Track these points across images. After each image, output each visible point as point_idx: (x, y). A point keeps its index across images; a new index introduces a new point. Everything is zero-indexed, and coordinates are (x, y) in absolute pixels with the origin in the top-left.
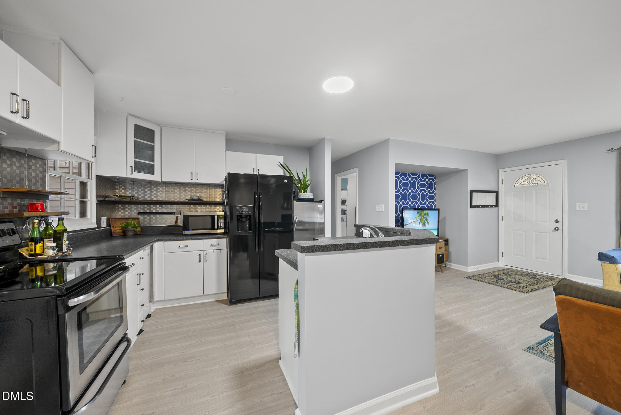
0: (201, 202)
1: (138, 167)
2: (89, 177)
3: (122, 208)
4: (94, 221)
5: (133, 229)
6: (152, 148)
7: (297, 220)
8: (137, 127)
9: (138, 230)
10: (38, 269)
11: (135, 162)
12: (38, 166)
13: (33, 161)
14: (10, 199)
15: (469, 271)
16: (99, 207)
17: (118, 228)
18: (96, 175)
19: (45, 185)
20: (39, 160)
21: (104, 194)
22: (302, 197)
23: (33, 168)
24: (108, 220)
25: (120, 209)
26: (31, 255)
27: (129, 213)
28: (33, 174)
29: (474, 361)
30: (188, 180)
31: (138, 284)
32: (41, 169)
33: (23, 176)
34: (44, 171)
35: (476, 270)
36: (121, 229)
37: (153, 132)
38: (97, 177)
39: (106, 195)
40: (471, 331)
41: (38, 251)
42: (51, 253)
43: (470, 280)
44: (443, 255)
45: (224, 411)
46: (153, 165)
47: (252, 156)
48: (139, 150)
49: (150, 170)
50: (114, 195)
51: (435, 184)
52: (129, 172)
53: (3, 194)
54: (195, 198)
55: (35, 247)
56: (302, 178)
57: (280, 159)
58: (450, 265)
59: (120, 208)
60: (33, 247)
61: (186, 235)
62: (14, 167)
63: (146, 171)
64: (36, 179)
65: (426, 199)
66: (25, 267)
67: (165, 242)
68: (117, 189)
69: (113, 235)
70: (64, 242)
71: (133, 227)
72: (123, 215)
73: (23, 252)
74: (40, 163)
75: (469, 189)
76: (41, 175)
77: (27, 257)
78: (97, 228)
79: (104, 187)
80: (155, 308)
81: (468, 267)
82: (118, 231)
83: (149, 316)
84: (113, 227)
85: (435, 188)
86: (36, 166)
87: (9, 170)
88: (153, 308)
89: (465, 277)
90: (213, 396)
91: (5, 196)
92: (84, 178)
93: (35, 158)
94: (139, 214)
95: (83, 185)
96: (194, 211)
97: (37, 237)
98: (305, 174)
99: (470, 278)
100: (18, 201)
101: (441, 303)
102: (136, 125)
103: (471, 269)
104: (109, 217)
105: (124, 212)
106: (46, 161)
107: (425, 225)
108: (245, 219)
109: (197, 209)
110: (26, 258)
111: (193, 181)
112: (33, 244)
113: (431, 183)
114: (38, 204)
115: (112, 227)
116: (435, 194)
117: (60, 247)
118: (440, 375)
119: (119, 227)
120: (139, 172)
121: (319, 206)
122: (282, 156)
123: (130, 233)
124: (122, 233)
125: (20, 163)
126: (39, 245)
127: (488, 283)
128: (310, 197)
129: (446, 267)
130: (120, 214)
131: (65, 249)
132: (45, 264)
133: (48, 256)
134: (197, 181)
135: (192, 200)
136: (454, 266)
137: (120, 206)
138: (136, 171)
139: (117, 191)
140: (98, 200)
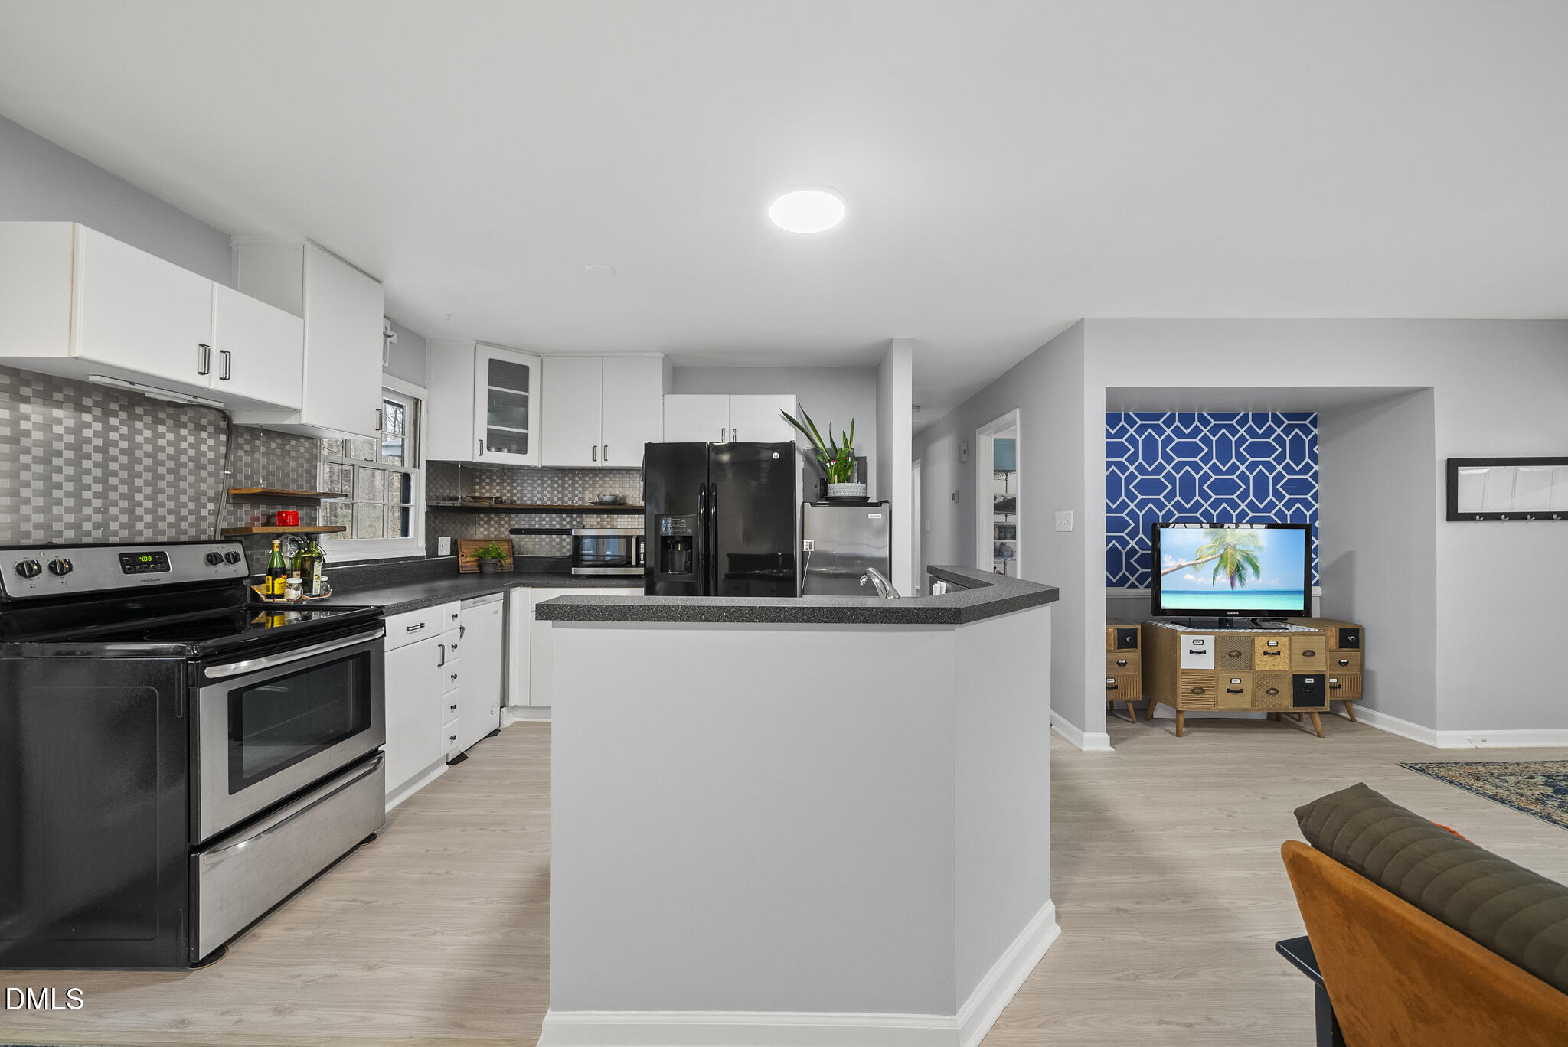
0: (621, 507)
1: (496, 441)
2: (416, 465)
3: (486, 519)
4: (421, 543)
5: (494, 561)
6: (524, 402)
7: (813, 550)
8: (494, 364)
9: (508, 562)
10: (276, 618)
11: (490, 433)
12: (302, 450)
13: (293, 443)
14: (248, 505)
15: (1441, 745)
16: (433, 518)
17: (472, 559)
18: (427, 461)
19: (316, 482)
20: (303, 440)
21: (445, 495)
22: (841, 492)
23: (293, 454)
24: (454, 543)
25: (482, 523)
26: (268, 597)
27: (495, 530)
28: (292, 464)
29: (1166, 1023)
30: (588, 463)
31: (439, 665)
32: (307, 455)
33: (271, 468)
34: (313, 459)
35: (1479, 746)
36: (477, 561)
37: (525, 370)
38: (428, 462)
39: (452, 495)
40: (1250, 934)
41: (277, 592)
42: (293, 595)
43: (1423, 778)
44: (1320, 678)
45: (467, 935)
46: (527, 434)
47: (720, 400)
48: (498, 407)
49: (520, 444)
50: (472, 495)
51: (1314, 442)
52: (477, 452)
53: (235, 498)
54: (607, 498)
55: (273, 583)
56: (839, 444)
57: (788, 403)
58: (1372, 718)
59: (482, 520)
60: (271, 584)
61: (578, 577)
62: (257, 455)
63: (514, 447)
64: (298, 473)
65: (1275, 491)
66: (260, 616)
67: (533, 589)
68: (477, 484)
69: (461, 572)
70: (315, 577)
71: (494, 558)
72: (486, 533)
73: (260, 590)
74: (307, 445)
75: (1442, 455)
76: (306, 466)
77: (264, 598)
78: (428, 557)
79: (445, 480)
80: (517, 719)
81: (1439, 733)
82: (470, 564)
83: (495, 733)
84: (463, 556)
85: (1314, 457)
86: (298, 451)
87: (247, 459)
88: (509, 719)
89: (1399, 762)
90: (474, 904)
91: (237, 500)
92: (408, 467)
93: (296, 437)
94: (513, 531)
95: (406, 478)
96: (609, 526)
97: (276, 568)
98: (848, 437)
99: (1421, 769)
100: (263, 509)
101: (1216, 829)
102: (491, 361)
103: (1450, 740)
104: (457, 536)
105: (489, 528)
106: (319, 441)
107: (1241, 578)
108: (683, 545)
109: (615, 523)
110: (263, 602)
111: (599, 464)
112: (270, 577)
113: (1297, 442)
114: (286, 513)
115: (460, 555)
116: (1315, 477)
117: (307, 585)
118: (1009, 1024)
119: (472, 556)
120: (499, 450)
121: (870, 516)
122: (791, 394)
123: (489, 570)
124: (477, 569)
125: (268, 448)
126: (279, 581)
127: (1493, 797)
128: (857, 492)
129: (1353, 720)
130: (481, 531)
131: (316, 589)
132: (286, 613)
133: (288, 600)
134: (606, 464)
135: (602, 503)
136: (1384, 721)
137: (482, 516)
138: (493, 449)
139: (477, 487)
140: (428, 506)
